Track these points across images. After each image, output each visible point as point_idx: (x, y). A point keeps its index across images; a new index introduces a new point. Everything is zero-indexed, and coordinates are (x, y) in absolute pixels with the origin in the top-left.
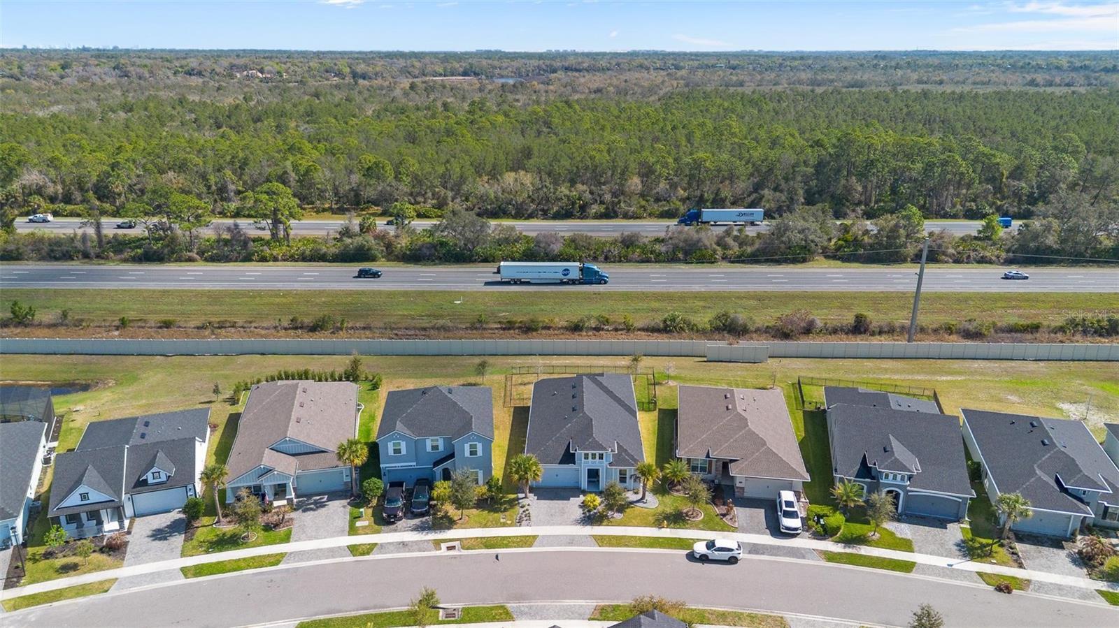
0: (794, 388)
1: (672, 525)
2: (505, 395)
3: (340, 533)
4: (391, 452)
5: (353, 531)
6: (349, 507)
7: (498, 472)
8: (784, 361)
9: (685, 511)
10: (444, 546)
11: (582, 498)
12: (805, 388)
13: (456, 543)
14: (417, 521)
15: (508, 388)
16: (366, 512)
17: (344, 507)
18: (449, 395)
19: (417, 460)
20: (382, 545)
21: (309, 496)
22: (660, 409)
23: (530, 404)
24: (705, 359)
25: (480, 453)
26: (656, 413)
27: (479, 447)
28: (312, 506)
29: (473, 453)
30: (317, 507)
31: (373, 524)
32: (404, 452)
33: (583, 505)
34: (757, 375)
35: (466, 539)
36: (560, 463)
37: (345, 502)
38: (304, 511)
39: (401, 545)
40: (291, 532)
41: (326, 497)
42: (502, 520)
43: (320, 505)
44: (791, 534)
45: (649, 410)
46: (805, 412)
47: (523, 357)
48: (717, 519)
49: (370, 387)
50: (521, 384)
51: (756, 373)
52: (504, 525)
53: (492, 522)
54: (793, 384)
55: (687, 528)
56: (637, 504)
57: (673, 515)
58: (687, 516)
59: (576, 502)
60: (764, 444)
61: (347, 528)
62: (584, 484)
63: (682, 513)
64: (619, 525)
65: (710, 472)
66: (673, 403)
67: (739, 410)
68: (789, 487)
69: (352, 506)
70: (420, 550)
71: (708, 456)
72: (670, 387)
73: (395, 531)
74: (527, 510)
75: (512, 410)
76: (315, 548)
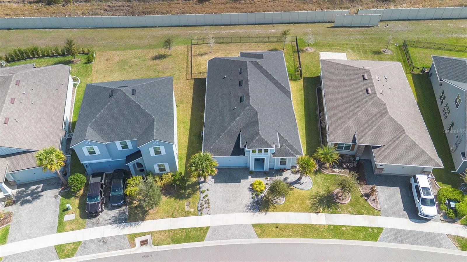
0: (401, 51)
1: (326, 210)
2: (187, 67)
3: (49, 231)
4: (87, 153)
5: (61, 227)
6: (60, 197)
7: (180, 167)
8: (391, 24)
9: (335, 193)
10: (138, 241)
11: (251, 180)
12: (411, 50)
13: (148, 237)
14: (115, 213)
15: (190, 58)
16: (73, 204)
17: (56, 197)
18: (133, 98)
19: (111, 155)
20: (85, 243)
21: (27, 185)
22: (304, 78)
23: (206, 76)
24: (333, 25)
25: (163, 152)
26: (301, 82)
27: (163, 150)
28: (29, 198)
29: (158, 152)
30: (33, 199)
31: (79, 218)
32: (98, 152)
33: (252, 189)
34: (371, 38)
35: (156, 232)
36: (232, 155)
37: (56, 191)
38: (22, 204)
39: (101, 243)
40: (8, 230)
41: (42, 185)
42: (187, 209)
43: (36, 196)
44: (425, 219)
45: (296, 79)
46: (413, 75)
47: (200, 28)
48: (362, 200)
49: (86, 60)
50: (199, 55)
51: (371, 36)
52: (188, 214)
53: (178, 210)
54: (400, 46)
55: (338, 213)
56: (296, 186)
57: (325, 197)
58: (337, 198)
59: (246, 183)
60: (403, 131)
61: (57, 224)
62: (252, 167)
63: (333, 194)
64: (282, 211)
65: (352, 150)
66: (314, 70)
67: (379, 95)
68: (423, 172)
69: (62, 196)
70: (117, 248)
71: (354, 141)
72: (310, 54)
73: (97, 224)
74: (206, 196)
75: (193, 82)
76: (28, 250)
